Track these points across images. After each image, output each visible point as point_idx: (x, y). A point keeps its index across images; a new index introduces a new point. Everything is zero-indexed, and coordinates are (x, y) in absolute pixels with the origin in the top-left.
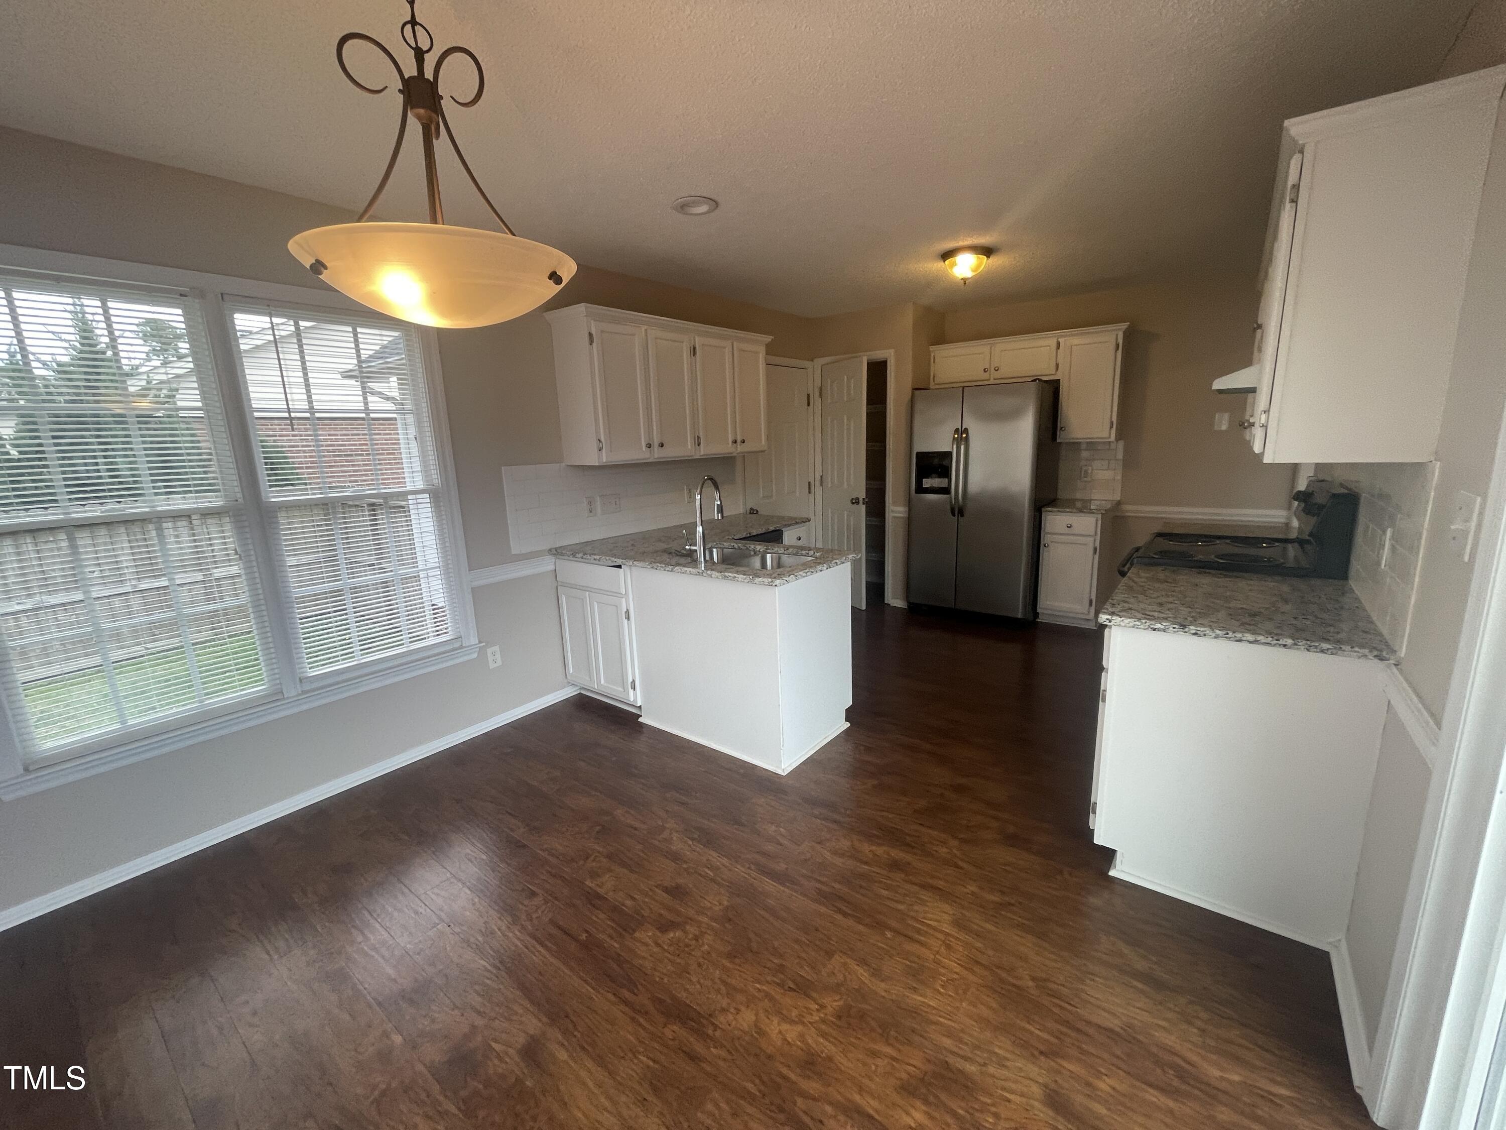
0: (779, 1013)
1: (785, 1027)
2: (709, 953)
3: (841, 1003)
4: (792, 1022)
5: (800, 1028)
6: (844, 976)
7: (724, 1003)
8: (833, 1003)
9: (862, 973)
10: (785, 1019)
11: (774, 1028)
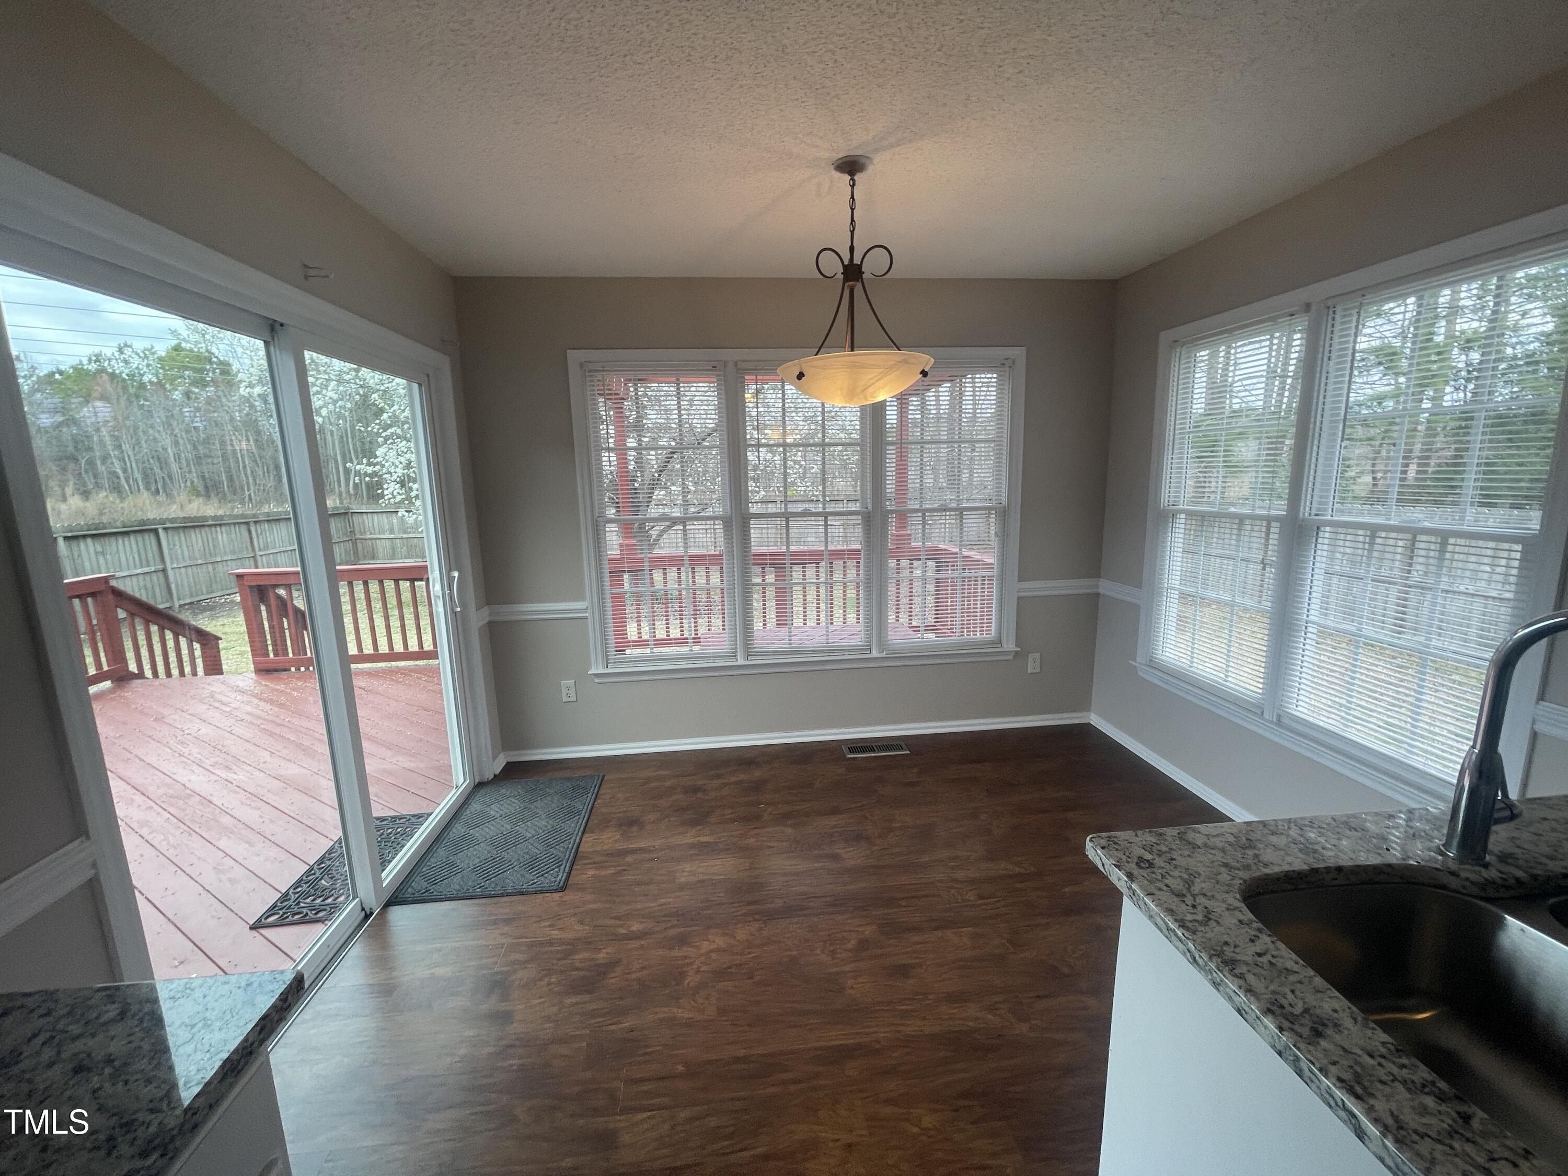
0: (724, 951)
1: (714, 946)
2: (811, 950)
3: (686, 982)
4: (712, 951)
5: (703, 951)
6: (696, 1002)
7: (765, 933)
8: (691, 980)
9: (683, 1014)
10: (717, 950)
11: (720, 942)
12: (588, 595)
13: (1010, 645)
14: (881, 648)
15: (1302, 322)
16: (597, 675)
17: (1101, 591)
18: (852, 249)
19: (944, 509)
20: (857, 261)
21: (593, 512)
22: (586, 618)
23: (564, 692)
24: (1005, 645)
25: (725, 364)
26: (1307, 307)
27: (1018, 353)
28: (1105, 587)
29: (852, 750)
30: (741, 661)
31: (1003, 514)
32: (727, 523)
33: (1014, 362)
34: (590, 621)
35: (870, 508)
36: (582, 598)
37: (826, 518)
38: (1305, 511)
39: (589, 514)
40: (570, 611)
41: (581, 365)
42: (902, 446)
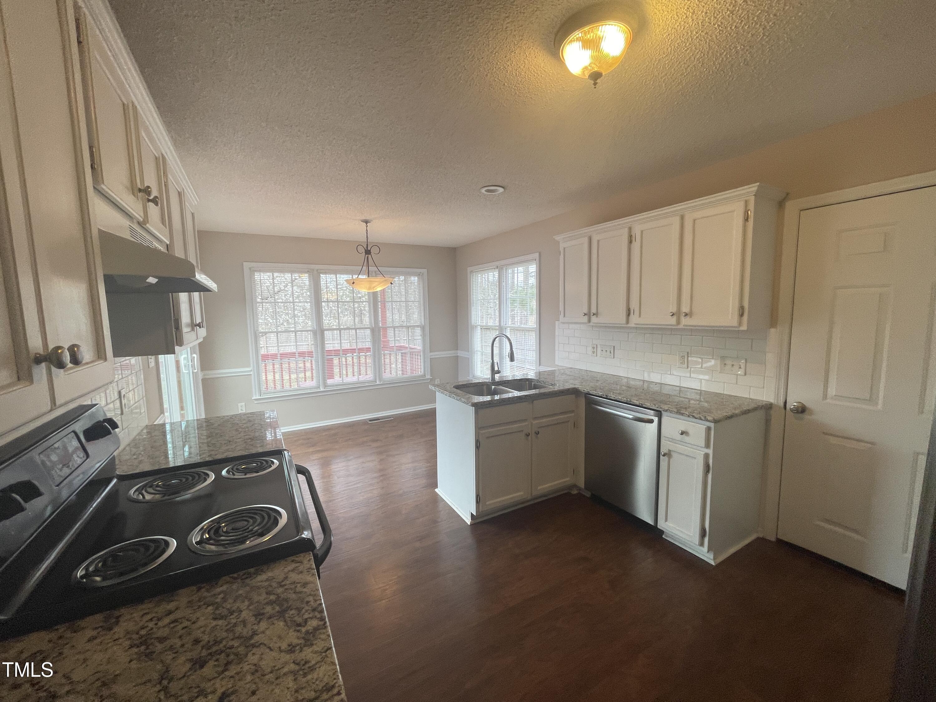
12: (252, 365)
13: (428, 376)
14: (380, 380)
15: (497, 270)
16: (255, 399)
17: (458, 355)
18: (367, 245)
19: (402, 327)
20: (369, 249)
21: (254, 328)
22: (251, 375)
23: (240, 408)
24: (426, 376)
25: (313, 270)
26: (497, 267)
27: (424, 271)
28: (461, 353)
29: (370, 421)
30: (322, 389)
31: (423, 328)
32: (315, 333)
33: (423, 274)
34: (252, 376)
35: (373, 326)
36: (248, 366)
37: (356, 330)
38: (502, 324)
39: (252, 328)
40: (242, 372)
41: (250, 269)
42: (384, 303)
